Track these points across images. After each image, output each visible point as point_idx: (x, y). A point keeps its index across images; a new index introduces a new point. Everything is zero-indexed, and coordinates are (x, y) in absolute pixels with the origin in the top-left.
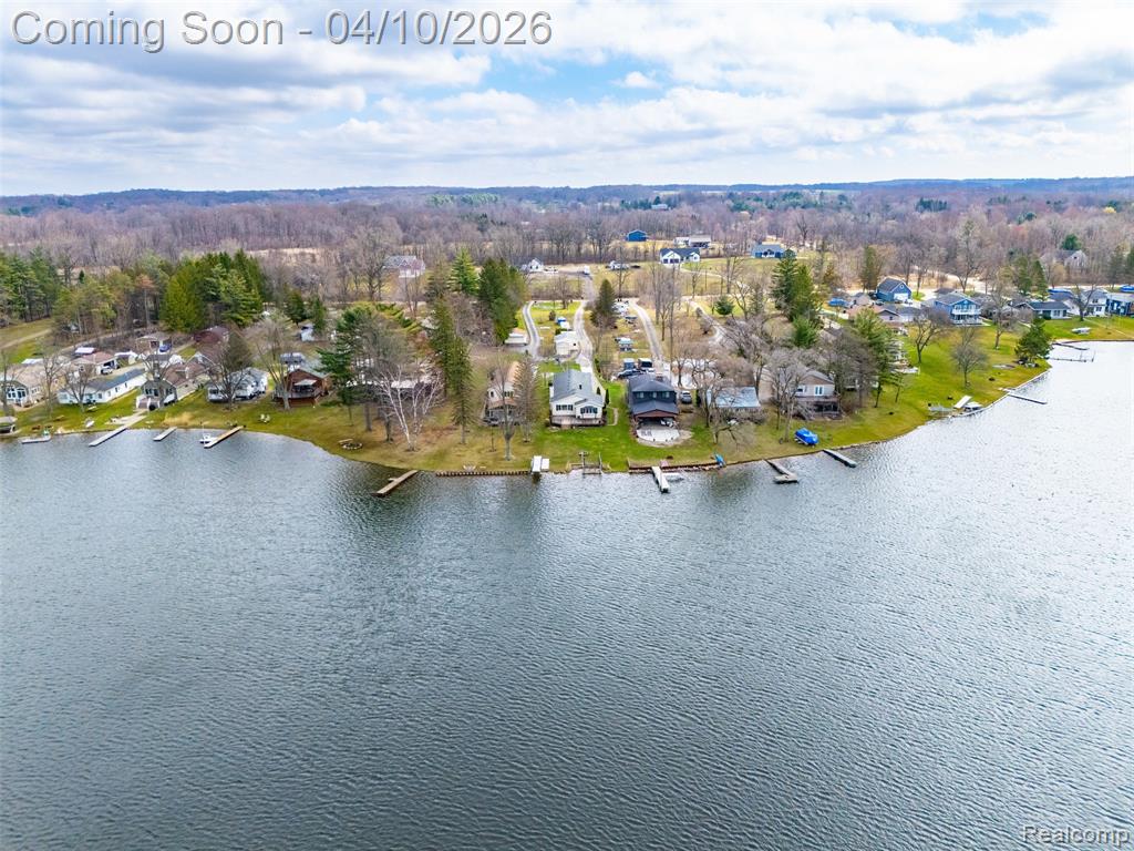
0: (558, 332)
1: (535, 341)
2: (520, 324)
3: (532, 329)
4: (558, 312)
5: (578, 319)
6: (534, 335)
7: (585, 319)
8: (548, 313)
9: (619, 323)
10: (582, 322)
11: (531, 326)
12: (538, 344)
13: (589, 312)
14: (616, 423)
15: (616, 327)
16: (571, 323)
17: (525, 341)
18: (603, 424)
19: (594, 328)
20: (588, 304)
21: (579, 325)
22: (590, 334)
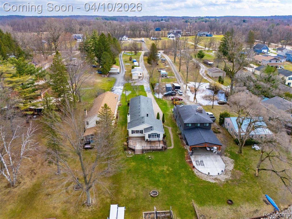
0: (133, 68)
1: (123, 71)
2: (117, 62)
3: (122, 65)
4: (133, 57)
5: (141, 60)
6: (123, 68)
7: (144, 60)
8: (129, 57)
9: (159, 62)
10: (143, 61)
11: (122, 63)
12: (124, 73)
13: (146, 57)
14: (172, 147)
15: (158, 64)
16: (138, 62)
17: (118, 71)
18: (164, 149)
19: (148, 65)
20: (145, 53)
21: (142, 63)
22: (147, 67)
